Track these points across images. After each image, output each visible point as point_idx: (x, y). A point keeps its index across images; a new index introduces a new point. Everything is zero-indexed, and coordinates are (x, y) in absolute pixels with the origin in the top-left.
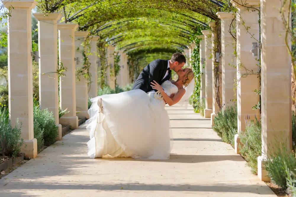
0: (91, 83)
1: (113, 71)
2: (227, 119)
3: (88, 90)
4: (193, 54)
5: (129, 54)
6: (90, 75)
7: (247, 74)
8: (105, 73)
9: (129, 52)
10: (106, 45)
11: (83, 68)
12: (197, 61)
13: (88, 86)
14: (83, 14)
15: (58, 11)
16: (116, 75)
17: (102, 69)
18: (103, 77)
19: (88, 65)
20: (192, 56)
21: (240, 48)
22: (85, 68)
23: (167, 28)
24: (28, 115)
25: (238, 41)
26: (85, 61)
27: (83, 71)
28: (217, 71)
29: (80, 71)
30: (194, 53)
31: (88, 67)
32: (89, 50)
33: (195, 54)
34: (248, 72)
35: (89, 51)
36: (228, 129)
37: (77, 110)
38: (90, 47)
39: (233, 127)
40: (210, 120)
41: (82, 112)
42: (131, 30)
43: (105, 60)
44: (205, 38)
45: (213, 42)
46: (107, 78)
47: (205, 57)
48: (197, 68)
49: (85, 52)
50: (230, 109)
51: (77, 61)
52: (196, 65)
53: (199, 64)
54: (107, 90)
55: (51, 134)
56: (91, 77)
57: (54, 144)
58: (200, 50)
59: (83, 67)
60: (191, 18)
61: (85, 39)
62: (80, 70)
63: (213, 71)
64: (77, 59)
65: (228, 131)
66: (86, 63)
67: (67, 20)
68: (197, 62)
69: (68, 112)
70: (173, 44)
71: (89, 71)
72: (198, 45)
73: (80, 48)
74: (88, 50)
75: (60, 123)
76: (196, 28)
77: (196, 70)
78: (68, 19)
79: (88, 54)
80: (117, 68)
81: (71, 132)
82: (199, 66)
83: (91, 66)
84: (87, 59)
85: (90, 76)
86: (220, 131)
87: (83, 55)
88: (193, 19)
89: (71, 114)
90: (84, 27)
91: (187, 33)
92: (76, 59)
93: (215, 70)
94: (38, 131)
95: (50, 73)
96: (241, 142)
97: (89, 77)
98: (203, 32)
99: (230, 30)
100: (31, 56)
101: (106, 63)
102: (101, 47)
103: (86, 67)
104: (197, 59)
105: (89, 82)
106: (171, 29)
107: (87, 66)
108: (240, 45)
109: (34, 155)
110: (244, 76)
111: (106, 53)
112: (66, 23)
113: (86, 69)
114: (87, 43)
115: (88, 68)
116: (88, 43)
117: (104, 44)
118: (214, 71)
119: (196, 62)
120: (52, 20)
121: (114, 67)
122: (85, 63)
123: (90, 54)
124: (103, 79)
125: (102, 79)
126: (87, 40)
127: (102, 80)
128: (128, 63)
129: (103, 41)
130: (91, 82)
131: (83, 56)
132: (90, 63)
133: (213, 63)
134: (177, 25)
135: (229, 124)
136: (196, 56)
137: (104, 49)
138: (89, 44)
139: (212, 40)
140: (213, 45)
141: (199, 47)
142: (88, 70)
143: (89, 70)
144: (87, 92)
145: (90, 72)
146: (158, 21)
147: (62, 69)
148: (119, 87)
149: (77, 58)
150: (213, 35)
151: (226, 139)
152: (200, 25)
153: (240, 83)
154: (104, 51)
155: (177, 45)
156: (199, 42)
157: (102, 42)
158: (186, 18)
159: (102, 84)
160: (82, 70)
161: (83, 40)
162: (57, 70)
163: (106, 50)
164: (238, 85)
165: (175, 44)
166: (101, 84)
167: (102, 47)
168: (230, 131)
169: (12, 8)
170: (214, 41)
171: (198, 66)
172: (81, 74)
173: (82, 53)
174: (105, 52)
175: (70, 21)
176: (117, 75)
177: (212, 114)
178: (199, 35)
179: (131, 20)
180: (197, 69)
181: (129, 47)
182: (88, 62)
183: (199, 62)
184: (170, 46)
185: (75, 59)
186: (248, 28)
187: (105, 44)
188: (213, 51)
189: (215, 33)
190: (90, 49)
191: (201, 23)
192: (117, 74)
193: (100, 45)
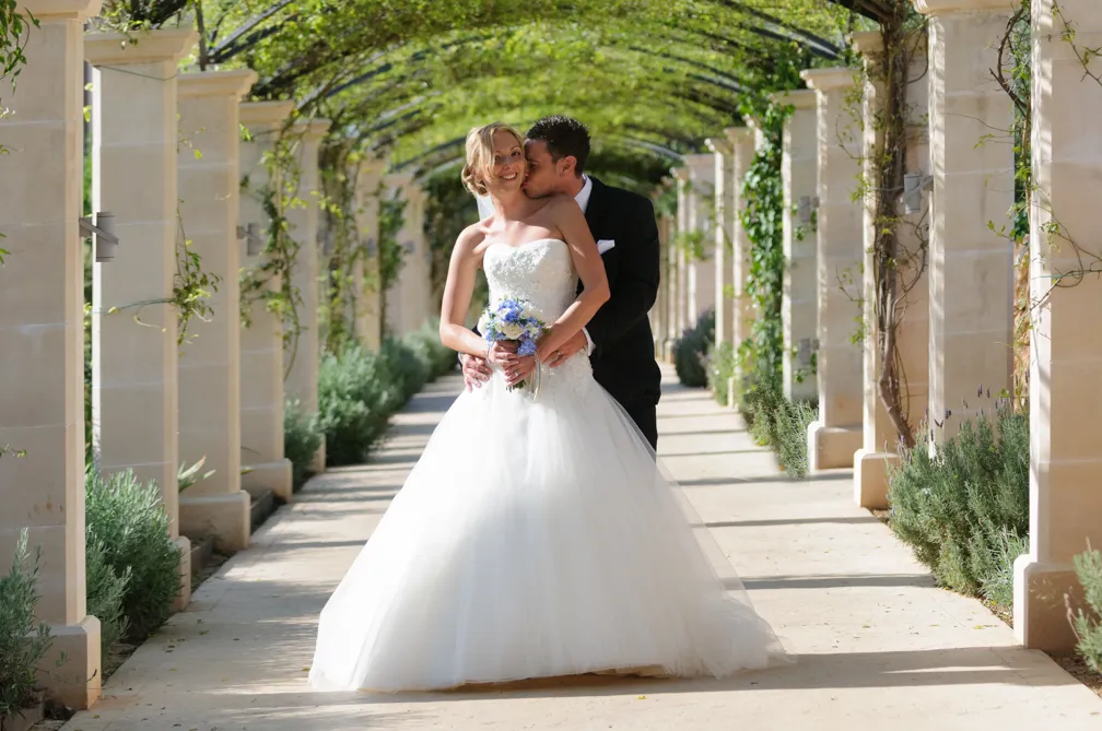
0: (298, 333)
1: (375, 271)
2: (966, 484)
3: (284, 365)
4: (752, 177)
5: (430, 189)
6: (295, 298)
7: (1082, 272)
8: (347, 283)
9: (432, 181)
10: (354, 156)
11: (265, 269)
12: (769, 209)
13: (284, 347)
14: (279, 23)
15: (179, 18)
16: (384, 286)
17: (334, 266)
18: (336, 300)
19: (285, 252)
20: (748, 188)
21: (1048, 149)
22: (272, 270)
23: (632, 63)
24: (62, 509)
25: (1037, 120)
26: (275, 236)
27: (265, 281)
28: (889, 256)
29: (252, 280)
30: (757, 172)
31: (288, 262)
32: (292, 185)
33: (763, 178)
34: (1087, 260)
35: (290, 190)
36: (968, 528)
37: (243, 462)
38: (296, 173)
39: (993, 518)
40: (850, 476)
41: (262, 466)
42: (464, 84)
43: (350, 223)
44: (819, 103)
45: (868, 120)
46: (354, 306)
47: (819, 191)
48: (770, 240)
49: (273, 194)
50: (978, 434)
51: (249, 240)
52: (767, 227)
53: (778, 220)
54: (358, 360)
55: (149, 586)
56: (299, 308)
57: (161, 632)
58: (786, 160)
59: (264, 263)
60: (759, 14)
61: (275, 136)
62: (254, 276)
63: (865, 255)
64: (249, 232)
65: (969, 536)
66: (279, 245)
67: (211, 57)
68: (771, 215)
69: (207, 475)
70: (631, 132)
71: (288, 280)
72: (776, 137)
73: (252, 179)
74: (288, 184)
75: (182, 533)
76: (771, 59)
77: (764, 248)
78: (212, 53)
79: (285, 204)
80: (388, 256)
81: (221, 565)
82: (781, 230)
83: (297, 256)
84: (283, 229)
85: (293, 304)
86: (931, 538)
87: (265, 209)
88: (769, 18)
89: (220, 482)
90: (271, 83)
91: (720, 84)
92: (246, 229)
93: (877, 249)
94: (101, 578)
95: (144, 303)
96: (1091, 601)
97: (289, 306)
98: (810, 76)
99: (1000, 65)
100: (81, 235)
101: (351, 237)
102: (331, 167)
103: (277, 262)
104: (771, 202)
105: (292, 328)
106: (646, 68)
107: (281, 257)
108: (1048, 136)
109: (89, 696)
110: (1069, 280)
111: (352, 194)
112: (203, 69)
113: (276, 273)
114: (282, 154)
115: (285, 268)
116: (288, 151)
117: (345, 151)
118: (875, 257)
119: (766, 216)
120: (155, 60)
121: (376, 253)
122: (273, 245)
123: (297, 200)
124: (338, 310)
125: (333, 308)
126: (284, 142)
127: (333, 315)
128: (426, 228)
129: (338, 140)
130: (298, 328)
131: (265, 213)
132: (295, 244)
133: (867, 220)
134: (678, 50)
135: (975, 504)
136: (766, 186)
137: (345, 173)
138: (291, 159)
139: (865, 112)
140: (870, 137)
141: (778, 144)
142: (286, 274)
143: (291, 278)
144: (281, 380)
145: (295, 282)
146: (594, 36)
147: (198, 282)
148: (396, 339)
149: (250, 226)
150: (869, 89)
151: (956, 577)
152: (796, 45)
153: (1047, 314)
154: (347, 181)
155: (653, 137)
156: (782, 120)
157: (337, 143)
158: (737, 15)
159: (336, 332)
160: (262, 276)
161: (267, 142)
162: (176, 290)
163: (355, 179)
164: (1036, 327)
165: (641, 135)
166: (329, 332)
167: (335, 167)
168: (978, 535)
169: (31, 23)
170: (873, 119)
171: (775, 232)
172: (254, 294)
173: (263, 198)
174: (350, 185)
175: (220, 58)
176: (390, 286)
177: (859, 456)
178: (782, 89)
179: (476, 39)
180: (770, 244)
181: (435, 156)
182: (287, 237)
183: (779, 211)
184: (620, 145)
185: (240, 232)
186: (1091, 58)
187: (348, 153)
188: (867, 164)
189: (881, 79)
190: (298, 180)
191: (801, 38)
192: (390, 281)
193: (330, 158)
